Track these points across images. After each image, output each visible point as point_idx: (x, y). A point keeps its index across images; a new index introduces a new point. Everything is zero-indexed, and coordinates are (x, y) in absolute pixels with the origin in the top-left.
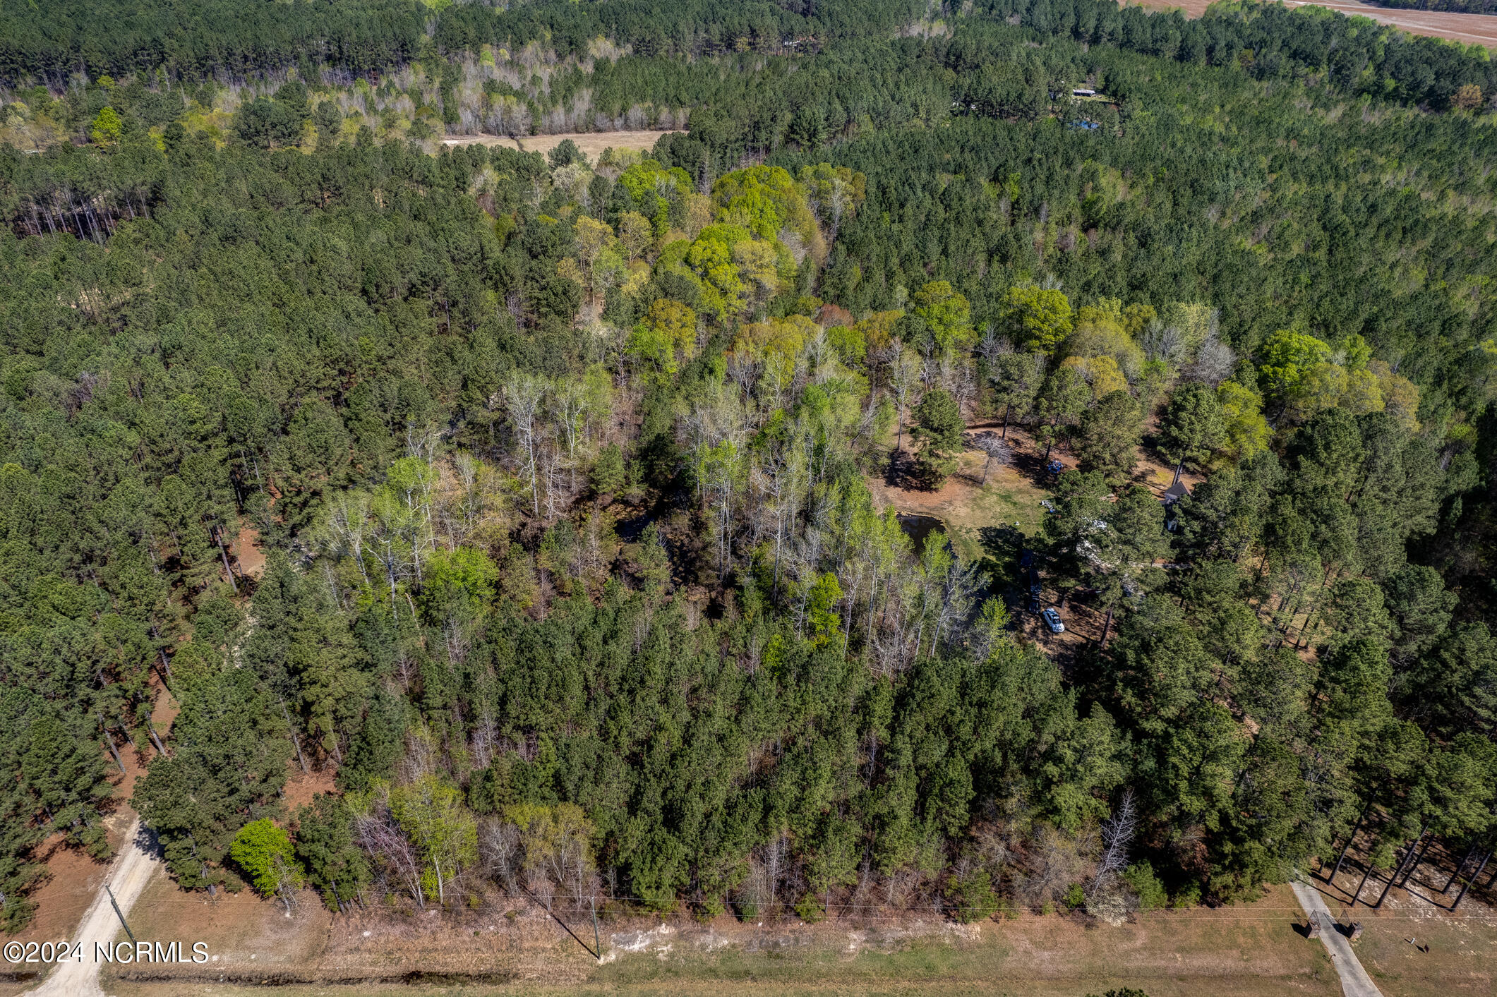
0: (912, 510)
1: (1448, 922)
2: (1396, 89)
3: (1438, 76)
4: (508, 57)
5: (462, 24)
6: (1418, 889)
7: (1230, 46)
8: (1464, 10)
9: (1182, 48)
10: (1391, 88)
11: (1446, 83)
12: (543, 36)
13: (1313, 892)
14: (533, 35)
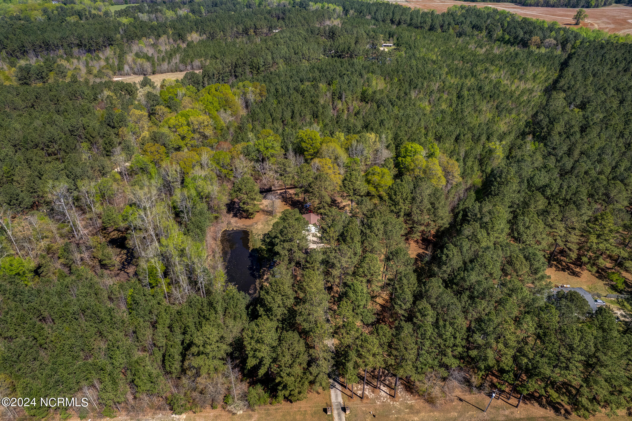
0: (239, 227)
1: (391, 403)
2: (509, 39)
3: (525, 33)
4: (152, 42)
5: (134, 29)
6: (385, 389)
7: (449, 24)
8: (553, 6)
9: (431, 26)
10: (507, 39)
11: (527, 36)
12: (168, 33)
13: (339, 393)
14: (165, 33)
